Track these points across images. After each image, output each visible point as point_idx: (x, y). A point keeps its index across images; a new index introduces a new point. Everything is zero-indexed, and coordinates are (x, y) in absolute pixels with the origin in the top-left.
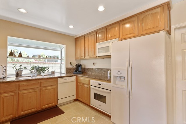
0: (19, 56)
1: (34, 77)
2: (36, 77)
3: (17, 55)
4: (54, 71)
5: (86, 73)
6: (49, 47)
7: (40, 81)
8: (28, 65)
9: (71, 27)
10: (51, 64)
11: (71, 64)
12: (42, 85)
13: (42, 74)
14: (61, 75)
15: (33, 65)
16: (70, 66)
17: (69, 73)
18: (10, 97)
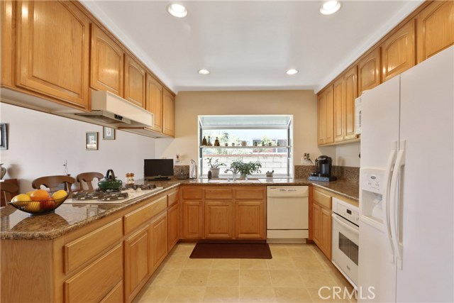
0: (215, 145)
1: (232, 181)
2: (235, 180)
3: (213, 143)
4: (271, 171)
5: (344, 180)
6: (265, 123)
7: (234, 188)
9: (292, 72)
10: (279, 158)
11: (307, 156)
12: (238, 197)
13: (248, 176)
14: (288, 180)
15: (236, 159)
16: (303, 162)
17: (302, 177)
18: (195, 207)
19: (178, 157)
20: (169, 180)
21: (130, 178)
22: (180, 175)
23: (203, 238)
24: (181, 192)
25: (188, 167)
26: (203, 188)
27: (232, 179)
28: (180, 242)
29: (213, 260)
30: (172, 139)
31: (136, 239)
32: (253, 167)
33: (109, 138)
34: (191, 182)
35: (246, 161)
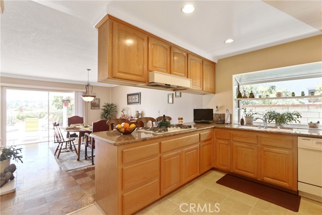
1: (263, 128)
2: (266, 128)
3: (248, 96)
4: (315, 122)
8: (283, 109)
12: (263, 143)
13: (285, 126)
15: (270, 109)
18: (225, 145)
19: (217, 107)
20: (210, 123)
21: (180, 121)
22: (217, 121)
23: (232, 171)
24: (215, 133)
25: (224, 115)
26: (232, 132)
27: (263, 127)
28: (213, 169)
29: (233, 190)
30: (213, 94)
31: (170, 157)
32: (290, 117)
33: (178, 97)
34: (226, 126)
35: (281, 111)
